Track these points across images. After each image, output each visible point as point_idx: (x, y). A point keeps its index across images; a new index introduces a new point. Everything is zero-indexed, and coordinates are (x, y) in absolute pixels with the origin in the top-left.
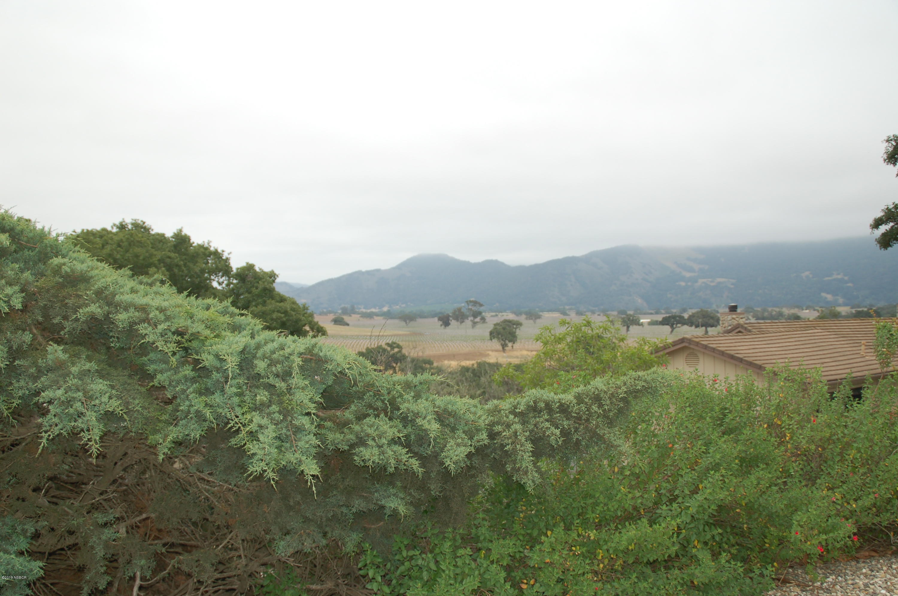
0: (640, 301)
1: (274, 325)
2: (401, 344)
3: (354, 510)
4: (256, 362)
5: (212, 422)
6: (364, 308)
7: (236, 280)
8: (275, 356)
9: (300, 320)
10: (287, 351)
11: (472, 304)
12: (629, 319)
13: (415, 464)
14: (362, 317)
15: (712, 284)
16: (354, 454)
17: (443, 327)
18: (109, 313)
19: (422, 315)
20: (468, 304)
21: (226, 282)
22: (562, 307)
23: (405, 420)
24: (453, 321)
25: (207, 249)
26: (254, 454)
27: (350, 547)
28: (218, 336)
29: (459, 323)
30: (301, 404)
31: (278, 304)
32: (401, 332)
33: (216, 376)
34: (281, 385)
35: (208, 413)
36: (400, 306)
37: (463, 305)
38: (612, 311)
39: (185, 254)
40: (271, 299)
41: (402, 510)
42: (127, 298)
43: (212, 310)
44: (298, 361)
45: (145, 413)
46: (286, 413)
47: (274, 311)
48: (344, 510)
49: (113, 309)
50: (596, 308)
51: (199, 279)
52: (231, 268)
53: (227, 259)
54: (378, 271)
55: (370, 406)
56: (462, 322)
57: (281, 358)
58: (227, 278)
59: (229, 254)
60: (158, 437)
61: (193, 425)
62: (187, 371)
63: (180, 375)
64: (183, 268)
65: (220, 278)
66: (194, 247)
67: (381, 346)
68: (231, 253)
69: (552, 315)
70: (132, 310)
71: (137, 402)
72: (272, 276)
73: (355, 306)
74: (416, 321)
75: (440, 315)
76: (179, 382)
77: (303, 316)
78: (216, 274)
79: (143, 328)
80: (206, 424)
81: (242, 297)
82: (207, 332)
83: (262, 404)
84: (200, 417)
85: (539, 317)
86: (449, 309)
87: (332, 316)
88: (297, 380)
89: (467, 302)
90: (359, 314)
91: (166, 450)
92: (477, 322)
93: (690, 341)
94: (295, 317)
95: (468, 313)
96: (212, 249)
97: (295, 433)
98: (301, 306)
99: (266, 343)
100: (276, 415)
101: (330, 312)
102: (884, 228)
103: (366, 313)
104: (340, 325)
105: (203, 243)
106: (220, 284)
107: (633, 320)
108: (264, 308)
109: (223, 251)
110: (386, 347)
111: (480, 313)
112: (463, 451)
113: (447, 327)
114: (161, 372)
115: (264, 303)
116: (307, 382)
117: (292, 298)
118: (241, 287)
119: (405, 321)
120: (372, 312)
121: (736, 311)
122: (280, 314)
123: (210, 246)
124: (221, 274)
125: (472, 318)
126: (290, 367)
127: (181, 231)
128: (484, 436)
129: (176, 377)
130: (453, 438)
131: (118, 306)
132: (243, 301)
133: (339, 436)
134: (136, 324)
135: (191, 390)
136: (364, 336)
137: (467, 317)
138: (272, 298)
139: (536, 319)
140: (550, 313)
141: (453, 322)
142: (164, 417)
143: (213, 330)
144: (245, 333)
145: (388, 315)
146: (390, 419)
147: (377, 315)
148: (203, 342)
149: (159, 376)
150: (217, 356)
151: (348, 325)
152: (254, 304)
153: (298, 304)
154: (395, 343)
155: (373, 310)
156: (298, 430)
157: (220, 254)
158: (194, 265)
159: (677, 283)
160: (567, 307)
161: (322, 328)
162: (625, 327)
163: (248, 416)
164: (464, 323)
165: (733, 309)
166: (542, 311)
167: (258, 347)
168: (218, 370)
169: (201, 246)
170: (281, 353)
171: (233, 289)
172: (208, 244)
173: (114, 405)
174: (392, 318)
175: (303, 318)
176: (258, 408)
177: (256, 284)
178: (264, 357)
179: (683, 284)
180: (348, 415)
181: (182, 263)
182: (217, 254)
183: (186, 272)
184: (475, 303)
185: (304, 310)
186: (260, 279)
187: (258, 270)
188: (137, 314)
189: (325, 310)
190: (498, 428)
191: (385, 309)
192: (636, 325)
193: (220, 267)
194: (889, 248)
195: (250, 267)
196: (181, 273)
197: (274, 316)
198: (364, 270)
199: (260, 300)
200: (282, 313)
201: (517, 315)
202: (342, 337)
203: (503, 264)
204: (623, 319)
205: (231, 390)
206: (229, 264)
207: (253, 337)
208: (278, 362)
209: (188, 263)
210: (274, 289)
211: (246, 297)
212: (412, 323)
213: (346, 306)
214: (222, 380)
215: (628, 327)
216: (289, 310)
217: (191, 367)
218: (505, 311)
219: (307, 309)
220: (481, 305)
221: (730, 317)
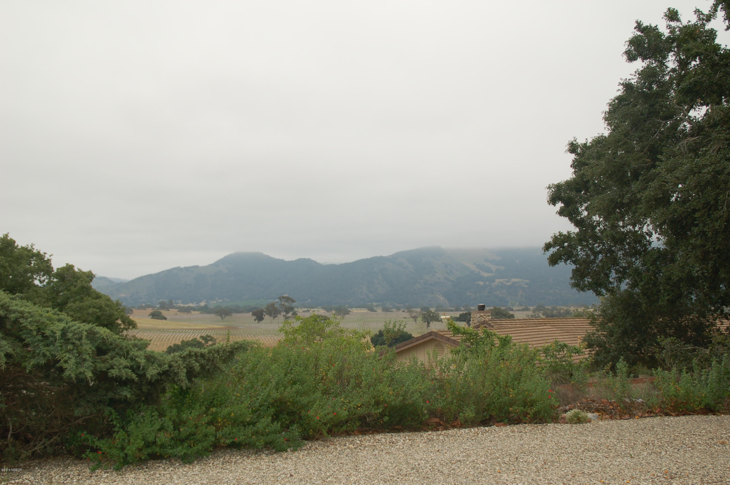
0: (441, 298)
1: (90, 319)
2: (215, 337)
3: (109, 397)
4: (68, 334)
5: (49, 357)
6: (182, 303)
7: (57, 278)
8: (76, 331)
9: (113, 315)
10: (81, 329)
11: (285, 300)
12: (429, 316)
13: (134, 376)
14: (178, 311)
15: (507, 284)
16: (109, 372)
17: (257, 321)
18: (7, 314)
19: (238, 310)
20: (281, 300)
21: (46, 281)
22: (370, 304)
23: (132, 359)
24: (266, 315)
25: (30, 251)
26: (66, 368)
27: (106, 413)
28: (52, 324)
29: (272, 318)
30: (86, 350)
31: (94, 300)
32: (215, 326)
33: (51, 339)
34: (77, 342)
35: (48, 353)
36: (217, 301)
37: (277, 300)
38: (416, 307)
39: (10, 257)
40: (87, 296)
41: (129, 396)
42: (15, 308)
43: (50, 313)
44: (85, 333)
45: (21, 354)
46: (80, 353)
47: (90, 307)
48: (105, 397)
49: (8, 313)
50: (402, 305)
51: (22, 278)
52: (52, 268)
53: (49, 260)
54: (196, 267)
55: (118, 354)
56: (275, 317)
57: (78, 332)
58: (48, 277)
59: (50, 256)
60: (27, 364)
61: (42, 358)
62: (40, 337)
63: (36, 339)
64: (8, 268)
65: (41, 277)
66: (19, 249)
67: (196, 339)
68: (52, 255)
69: (360, 311)
70: (17, 313)
71: (18, 349)
72: (90, 276)
73: (173, 301)
74: (231, 315)
75: (255, 310)
76: (36, 342)
77: (116, 311)
78: (38, 274)
79: (21, 320)
80: (46, 358)
81: (61, 294)
82: (48, 322)
83: (70, 350)
84: (44, 355)
85: (347, 313)
86: (263, 304)
87: (150, 311)
88: (84, 341)
89: (280, 298)
90: (177, 308)
91: (30, 368)
92: (289, 317)
93: (436, 334)
94: (108, 312)
95: (281, 309)
96: (35, 251)
97: (83, 361)
98: (115, 302)
99: (72, 326)
100: (76, 354)
101: (148, 306)
102: (552, 250)
103: (183, 307)
104: (158, 319)
105: (27, 246)
106: (41, 282)
107: (433, 316)
108: (81, 304)
109: (45, 253)
110: (201, 340)
111: (292, 309)
112: (155, 372)
113: (261, 322)
114: (28, 338)
115: (81, 300)
116: (88, 342)
117: (107, 296)
118: (61, 285)
119: (221, 315)
120: (190, 307)
121: (484, 310)
122: (95, 310)
123: (33, 249)
124: (42, 273)
125: (284, 313)
126: (82, 336)
127: (7, 235)
128: (166, 366)
129: (34, 340)
130: (152, 366)
131: (10, 312)
132: (62, 298)
133: (103, 365)
134: (18, 319)
135: (41, 344)
136: (181, 329)
137: (280, 313)
138: (89, 295)
139: (344, 314)
140: (359, 309)
141: (267, 317)
142: (29, 356)
143: (50, 321)
144: (63, 322)
145: (205, 310)
146: (126, 359)
147: (194, 309)
148: (46, 326)
149: (27, 339)
150: (52, 331)
151: (165, 319)
152: (72, 300)
153: (112, 301)
154: (209, 336)
155: (191, 305)
156: (85, 360)
157: (42, 256)
158: (18, 266)
159: (476, 283)
160: (375, 304)
161: (133, 321)
162: (426, 323)
163: (64, 355)
164: (277, 318)
165: (482, 308)
166: (351, 308)
167: (69, 328)
168: (52, 337)
169: (24, 249)
170: (78, 330)
171: (53, 287)
172: (32, 246)
173: (10, 350)
174: (209, 313)
175: (116, 313)
176: (69, 351)
177: (75, 283)
178: (71, 332)
179: (481, 283)
180: (107, 357)
181: (7, 264)
182: (39, 256)
183: (11, 272)
184: (288, 299)
185: (117, 306)
186: (79, 278)
187: (76, 270)
188: (19, 314)
189: (144, 305)
190: (173, 363)
191: (202, 304)
192: (436, 321)
193: (42, 268)
194: (557, 265)
195: (70, 268)
196: (6, 273)
197: (90, 311)
198: (182, 266)
199: (78, 297)
200: (97, 309)
201: (328, 311)
202: (159, 330)
203: (315, 262)
204: (424, 315)
205: (57, 344)
206: (51, 265)
207: (67, 324)
208: (77, 334)
209: (13, 264)
210: (90, 288)
211: (65, 294)
212: (227, 318)
213: (164, 300)
214: (54, 341)
215: (429, 323)
216: (103, 306)
217: (41, 336)
218: (316, 307)
219: (120, 305)
220: (293, 301)
221: (478, 315)
